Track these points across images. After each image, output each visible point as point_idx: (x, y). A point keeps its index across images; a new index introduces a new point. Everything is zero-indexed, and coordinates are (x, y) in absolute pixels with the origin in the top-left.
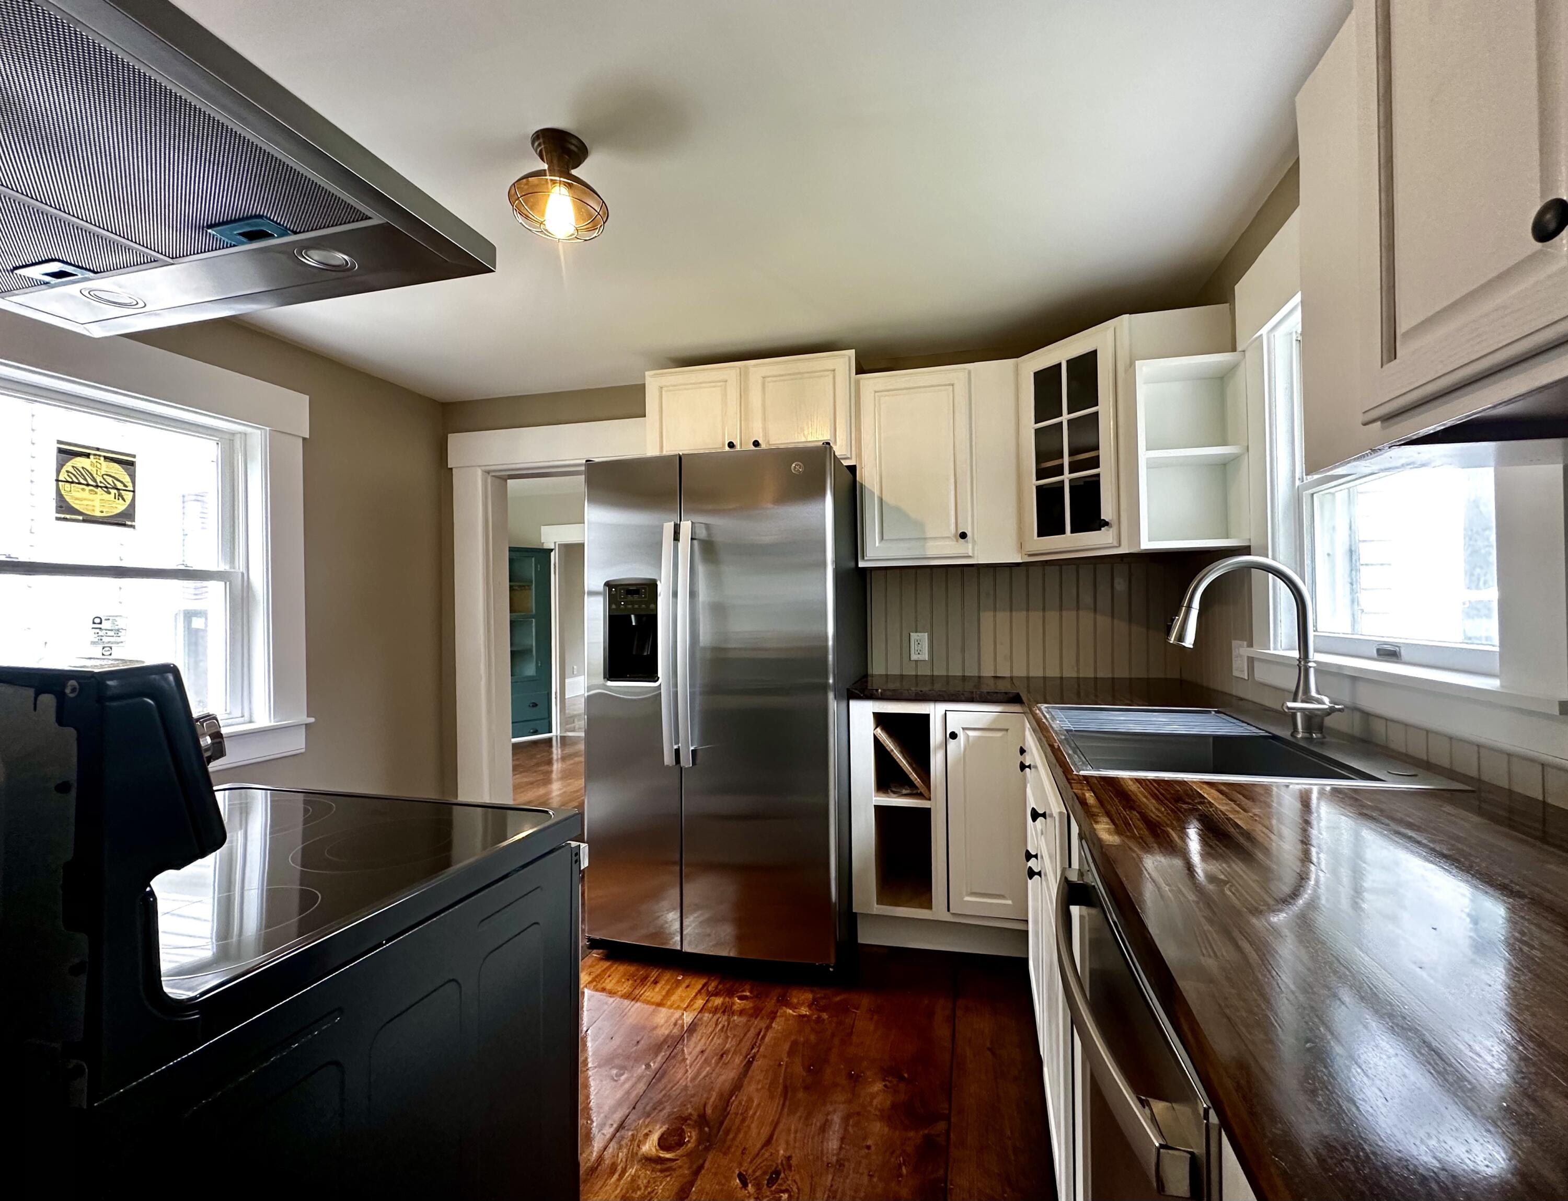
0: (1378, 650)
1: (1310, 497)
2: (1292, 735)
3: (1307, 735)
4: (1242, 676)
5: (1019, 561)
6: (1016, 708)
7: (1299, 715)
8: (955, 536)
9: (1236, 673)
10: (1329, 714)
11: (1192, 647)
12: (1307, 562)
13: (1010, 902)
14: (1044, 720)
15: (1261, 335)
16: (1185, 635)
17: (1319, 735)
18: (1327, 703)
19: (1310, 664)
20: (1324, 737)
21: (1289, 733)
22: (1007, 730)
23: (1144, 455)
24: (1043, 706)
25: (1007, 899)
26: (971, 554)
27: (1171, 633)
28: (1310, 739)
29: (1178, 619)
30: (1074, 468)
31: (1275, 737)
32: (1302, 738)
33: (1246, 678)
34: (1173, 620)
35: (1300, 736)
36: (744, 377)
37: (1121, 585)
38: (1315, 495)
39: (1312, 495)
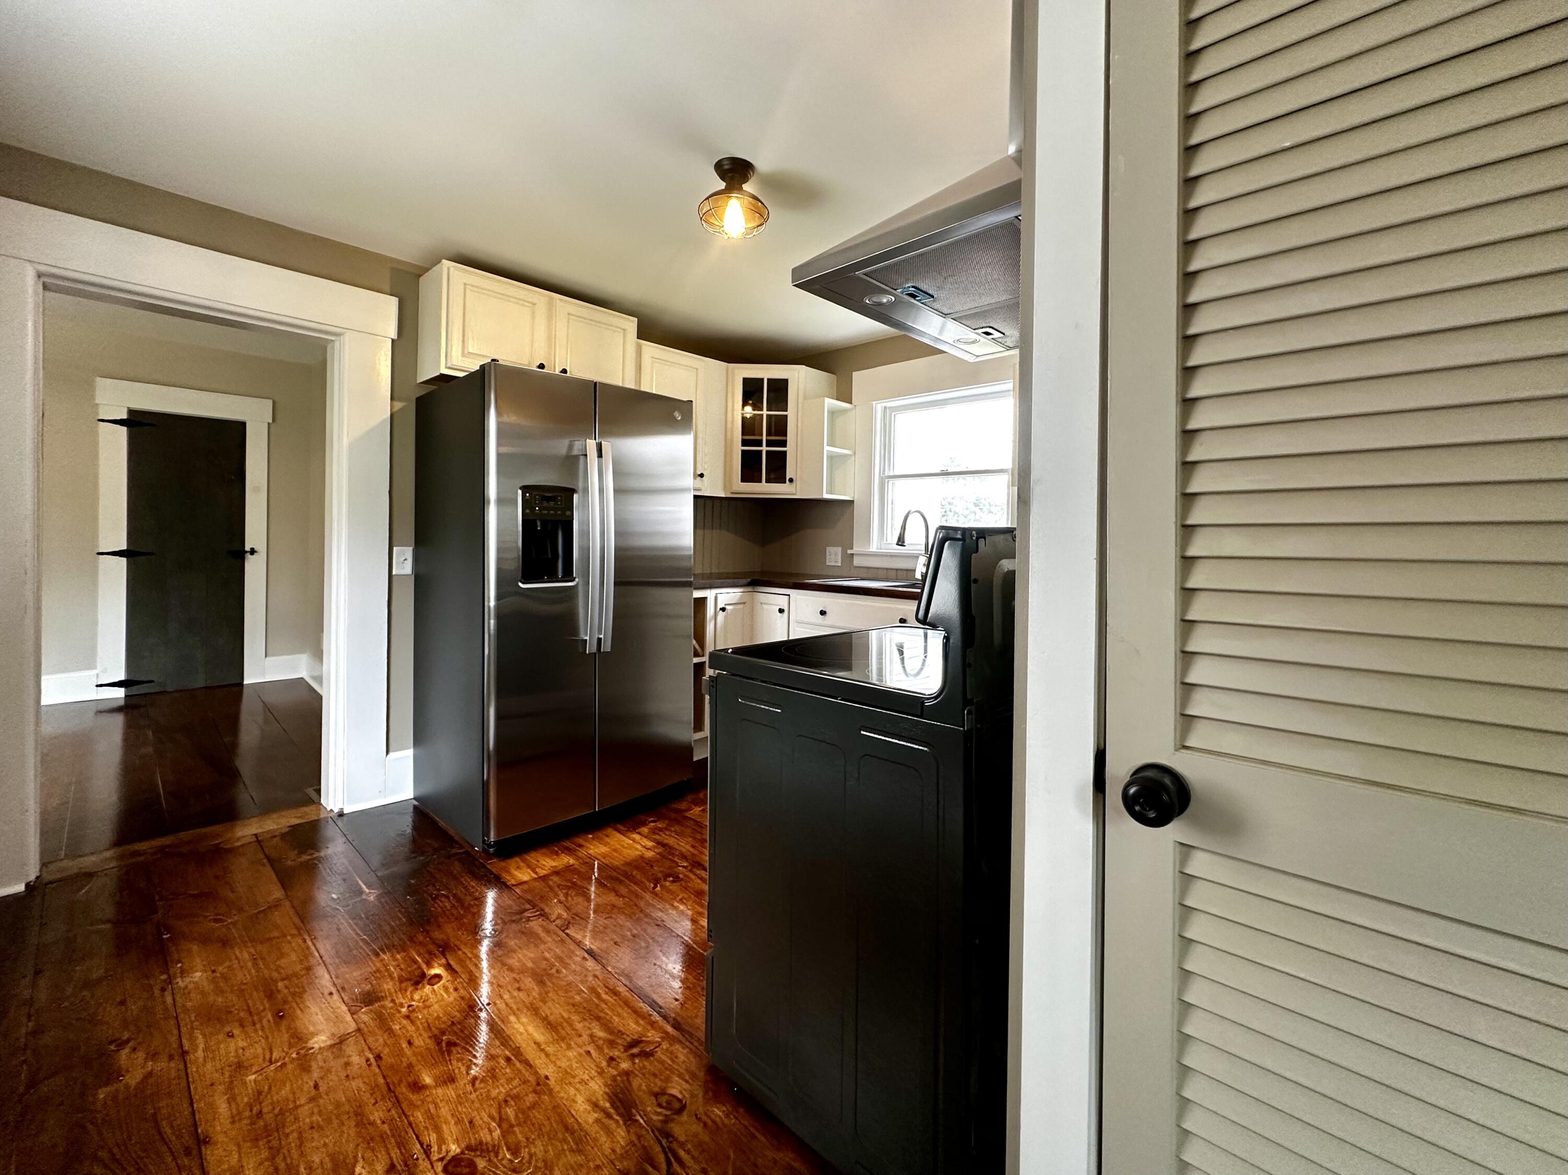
4: (835, 565)
5: (723, 495)
6: (749, 589)
9: (829, 564)
30: (769, 444)
33: (840, 565)
36: (551, 304)
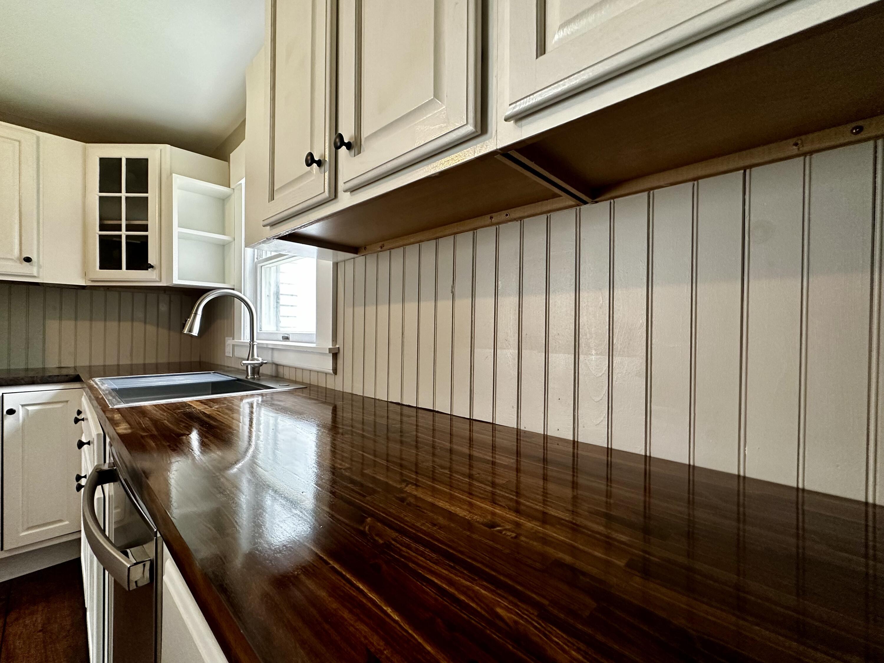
0: (283, 337)
1: (260, 268)
2: (246, 378)
3: (253, 377)
4: (229, 355)
5: (83, 284)
6: (77, 385)
7: (249, 367)
8: (19, 259)
9: (227, 354)
10: (261, 365)
11: (197, 335)
12: (259, 298)
13: (67, 523)
14: (95, 386)
15: (241, 184)
16: (193, 328)
17: (258, 376)
18: (260, 360)
19: (254, 343)
20: (260, 377)
21: (245, 377)
22: (67, 401)
23: (176, 230)
24: (97, 380)
25: (65, 521)
26: (35, 274)
27: (185, 328)
28: (254, 378)
29: (189, 320)
30: (129, 228)
31: (239, 380)
32: (250, 378)
33: (231, 356)
34: (186, 321)
35: (249, 377)
37: (164, 308)
38: (263, 267)
39: (261, 267)
